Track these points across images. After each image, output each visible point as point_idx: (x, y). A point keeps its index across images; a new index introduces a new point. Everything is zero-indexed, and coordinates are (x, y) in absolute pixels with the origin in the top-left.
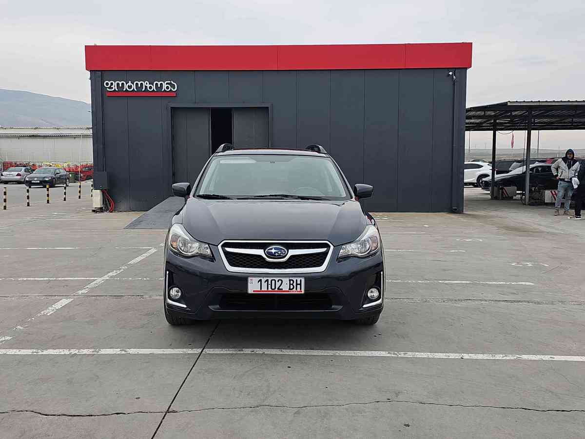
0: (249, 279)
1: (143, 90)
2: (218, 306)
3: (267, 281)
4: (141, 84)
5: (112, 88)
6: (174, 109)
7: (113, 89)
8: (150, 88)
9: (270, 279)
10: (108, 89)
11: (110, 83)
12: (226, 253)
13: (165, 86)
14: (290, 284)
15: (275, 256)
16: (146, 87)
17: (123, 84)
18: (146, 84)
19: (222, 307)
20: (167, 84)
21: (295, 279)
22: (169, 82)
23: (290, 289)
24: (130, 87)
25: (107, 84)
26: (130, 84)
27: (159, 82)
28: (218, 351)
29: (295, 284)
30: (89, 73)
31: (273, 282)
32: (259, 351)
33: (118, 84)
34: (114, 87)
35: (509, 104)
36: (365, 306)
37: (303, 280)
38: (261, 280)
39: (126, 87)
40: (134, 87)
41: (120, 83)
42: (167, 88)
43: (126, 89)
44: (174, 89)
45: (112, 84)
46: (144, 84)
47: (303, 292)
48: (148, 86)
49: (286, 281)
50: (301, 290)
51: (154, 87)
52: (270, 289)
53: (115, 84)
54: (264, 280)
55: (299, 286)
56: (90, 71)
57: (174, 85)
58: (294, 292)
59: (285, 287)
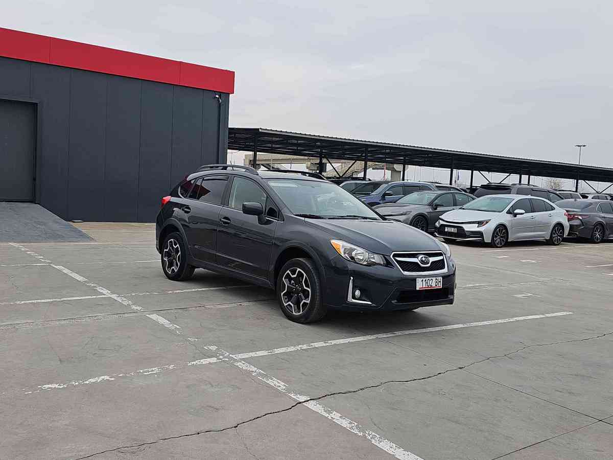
0: (417, 280)
2: (396, 301)
3: (426, 280)
12: (398, 261)
14: (436, 282)
15: (424, 262)
19: (399, 301)
21: (438, 278)
23: (436, 285)
28: (385, 336)
31: (428, 281)
32: (407, 332)
35: (260, 131)
37: (442, 278)
38: (422, 281)
47: (441, 287)
49: (434, 279)
50: (440, 286)
52: (427, 286)
54: (424, 279)
55: (439, 283)
58: (437, 287)
59: (434, 285)
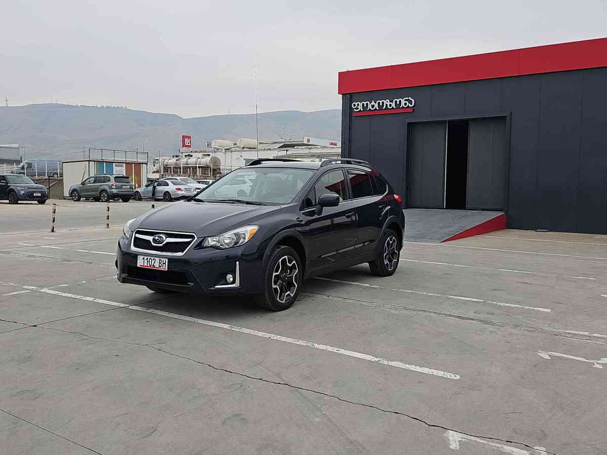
0: (139, 256)
1: (384, 108)
2: (126, 275)
3: (147, 259)
4: (383, 103)
5: (358, 108)
6: (410, 125)
7: (359, 110)
8: (390, 105)
9: (149, 258)
10: (355, 110)
11: (356, 104)
12: (135, 237)
13: (403, 102)
14: (160, 263)
15: (157, 241)
16: (387, 105)
17: (367, 104)
18: (387, 102)
19: (130, 275)
20: (405, 100)
21: (162, 260)
22: (407, 98)
23: (159, 266)
24: (373, 106)
25: (354, 105)
26: (373, 103)
27: (398, 99)
28: (136, 308)
29: (162, 263)
30: (341, 95)
31: (150, 260)
33: (363, 104)
34: (360, 108)
36: (216, 287)
37: (167, 260)
38: (144, 258)
39: (370, 107)
40: (376, 106)
41: (365, 103)
42: (406, 104)
43: (370, 109)
44: (411, 105)
45: (358, 105)
46: (385, 102)
47: (166, 270)
48: (388, 104)
49: (157, 259)
50: (165, 268)
51: (393, 105)
52: (148, 265)
53: (361, 105)
55: (164, 265)
56: (342, 94)
57: (412, 101)
58: (161, 269)
59: (157, 265)
